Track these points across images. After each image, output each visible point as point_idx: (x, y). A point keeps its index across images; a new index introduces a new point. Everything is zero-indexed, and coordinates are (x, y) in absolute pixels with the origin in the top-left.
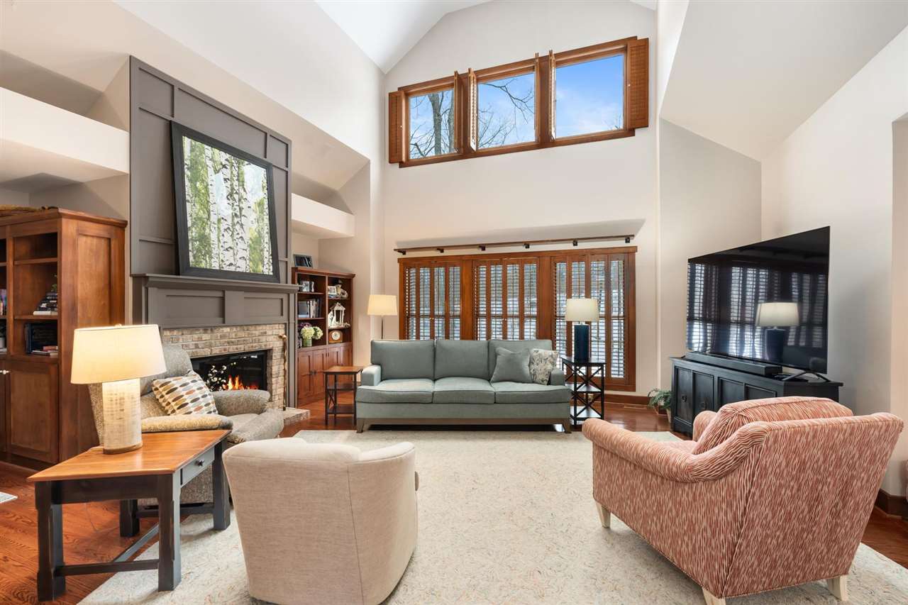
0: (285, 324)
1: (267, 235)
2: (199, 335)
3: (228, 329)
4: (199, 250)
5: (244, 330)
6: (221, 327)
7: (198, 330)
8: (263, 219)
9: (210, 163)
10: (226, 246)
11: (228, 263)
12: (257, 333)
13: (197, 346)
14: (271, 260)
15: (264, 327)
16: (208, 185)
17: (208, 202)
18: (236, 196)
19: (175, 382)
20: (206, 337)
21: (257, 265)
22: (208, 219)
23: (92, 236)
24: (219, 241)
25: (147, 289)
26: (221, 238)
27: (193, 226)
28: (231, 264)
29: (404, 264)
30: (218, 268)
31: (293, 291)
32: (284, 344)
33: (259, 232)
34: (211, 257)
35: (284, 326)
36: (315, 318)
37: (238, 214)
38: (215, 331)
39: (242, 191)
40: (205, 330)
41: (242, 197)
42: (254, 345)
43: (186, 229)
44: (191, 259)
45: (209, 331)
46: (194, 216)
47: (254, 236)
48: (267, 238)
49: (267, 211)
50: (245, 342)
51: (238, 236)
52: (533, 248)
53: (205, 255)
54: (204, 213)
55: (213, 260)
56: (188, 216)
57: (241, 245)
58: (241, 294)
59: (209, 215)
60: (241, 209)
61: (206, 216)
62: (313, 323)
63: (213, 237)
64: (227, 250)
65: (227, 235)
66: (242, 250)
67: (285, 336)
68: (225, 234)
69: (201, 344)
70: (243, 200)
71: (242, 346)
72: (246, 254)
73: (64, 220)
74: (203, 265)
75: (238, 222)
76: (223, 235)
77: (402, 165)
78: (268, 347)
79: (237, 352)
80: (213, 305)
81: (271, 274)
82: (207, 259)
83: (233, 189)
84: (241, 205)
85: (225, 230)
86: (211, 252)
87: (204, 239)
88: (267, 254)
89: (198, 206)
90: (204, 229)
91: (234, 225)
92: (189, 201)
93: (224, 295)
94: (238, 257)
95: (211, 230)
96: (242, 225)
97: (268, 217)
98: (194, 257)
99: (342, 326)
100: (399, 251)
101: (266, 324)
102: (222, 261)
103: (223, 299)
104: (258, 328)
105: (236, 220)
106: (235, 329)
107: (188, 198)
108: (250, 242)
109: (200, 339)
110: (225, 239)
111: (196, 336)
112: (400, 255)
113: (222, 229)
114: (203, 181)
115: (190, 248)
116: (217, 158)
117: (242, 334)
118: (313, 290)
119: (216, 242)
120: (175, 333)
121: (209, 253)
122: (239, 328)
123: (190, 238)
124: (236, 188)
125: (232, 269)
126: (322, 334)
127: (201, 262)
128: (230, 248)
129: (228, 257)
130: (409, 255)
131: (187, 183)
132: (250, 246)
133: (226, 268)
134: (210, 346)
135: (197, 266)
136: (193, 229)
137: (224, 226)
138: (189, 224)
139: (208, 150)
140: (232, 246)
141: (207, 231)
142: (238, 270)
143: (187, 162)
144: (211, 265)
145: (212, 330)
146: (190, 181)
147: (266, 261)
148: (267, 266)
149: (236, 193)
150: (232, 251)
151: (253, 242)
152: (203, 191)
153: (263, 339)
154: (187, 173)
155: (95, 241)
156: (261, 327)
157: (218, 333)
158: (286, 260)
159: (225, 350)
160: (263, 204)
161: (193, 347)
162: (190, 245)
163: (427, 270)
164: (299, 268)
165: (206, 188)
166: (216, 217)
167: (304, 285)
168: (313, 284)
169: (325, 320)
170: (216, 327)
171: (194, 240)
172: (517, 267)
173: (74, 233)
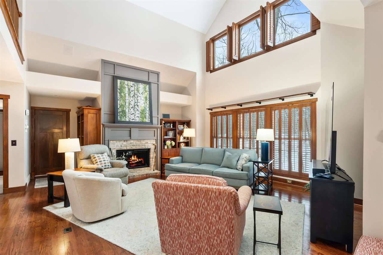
0: (156, 140)
1: (148, 108)
2: (122, 143)
3: (133, 141)
4: (122, 115)
5: (139, 141)
6: (130, 140)
7: (122, 141)
8: (146, 103)
9: (126, 86)
10: (131, 113)
11: (132, 119)
12: (144, 142)
13: (121, 146)
14: (149, 117)
15: (147, 140)
16: (125, 94)
17: (125, 99)
18: (136, 96)
19: (96, 156)
20: (125, 143)
21: (144, 119)
22: (125, 105)
23: (92, 113)
24: (129, 112)
25: (105, 128)
26: (129, 111)
27: (120, 107)
28: (133, 119)
29: (212, 115)
30: (128, 121)
31: (159, 128)
32: (155, 147)
33: (145, 107)
34: (126, 117)
36: (172, 138)
37: (137, 102)
38: (128, 141)
39: (138, 94)
40: (124, 141)
41: (138, 96)
42: (143, 147)
43: (118, 109)
45: (126, 141)
46: (120, 104)
47: (143, 109)
48: (148, 109)
49: (148, 99)
50: (139, 146)
51: (136, 109)
52: (263, 104)
53: (123, 117)
54: (124, 103)
55: (126, 118)
56: (118, 104)
57: (137, 112)
58: (138, 129)
59: (126, 104)
60: (138, 100)
61: (125, 104)
62: (171, 139)
63: (127, 111)
64: (132, 114)
65: (132, 110)
66: (138, 114)
67: (155, 144)
68: (131, 109)
69: (123, 146)
70: (138, 97)
71: (138, 147)
72: (139, 115)
73: (84, 110)
74: (123, 120)
75: (136, 105)
76: (130, 110)
77: (211, 72)
78: (149, 148)
79: (136, 149)
80: (127, 133)
81: (149, 122)
82: (125, 118)
83: (135, 94)
84: (138, 99)
85: (131, 108)
86: (126, 116)
87: (124, 112)
88: (148, 115)
89: (122, 101)
90: (124, 108)
91: (134, 106)
92: (119, 100)
93: (131, 129)
94: (136, 116)
95: (126, 108)
96: (138, 106)
97: (148, 102)
98: (120, 117)
99: (186, 141)
100: (209, 109)
101: (148, 140)
102: (130, 118)
103: (130, 131)
104: (144, 141)
105: (135, 104)
106: (135, 141)
107: (118, 99)
108: (141, 111)
109: (122, 144)
111: (121, 143)
112: (210, 111)
113: (130, 108)
114: (124, 93)
115: (119, 115)
116: (129, 84)
117: (138, 143)
118: (172, 127)
120: (114, 141)
121: (125, 116)
122: (137, 141)
123: (119, 111)
124: (136, 93)
125: (134, 121)
126: (174, 144)
128: (133, 114)
129: (132, 117)
130: (214, 111)
131: (118, 94)
132: (141, 112)
133: (131, 121)
134: (126, 146)
135: (121, 120)
136: (120, 109)
137: (131, 106)
138: (119, 107)
139: (126, 82)
140: (134, 113)
141: (125, 109)
142: (136, 121)
143: (119, 87)
144: (126, 120)
145: (127, 141)
146: (119, 93)
147: (147, 117)
148: (148, 119)
149: (136, 95)
150: (134, 115)
151: (142, 111)
152: (124, 96)
153: (147, 145)
154: (119, 91)
155: (93, 115)
156: (145, 141)
157: (129, 142)
158: (158, 116)
159: (131, 148)
160: (147, 97)
161: (120, 146)
162: (119, 114)
163: (220, 117)
164: (163, 119)
165: (125, 95)
166: (128, 104)
167: (168, 125)
168: (172, 125)
169: (176, 138)
170: (128, 140)
171: (120, 112)
172: (255, 113)
173: (87, 113)
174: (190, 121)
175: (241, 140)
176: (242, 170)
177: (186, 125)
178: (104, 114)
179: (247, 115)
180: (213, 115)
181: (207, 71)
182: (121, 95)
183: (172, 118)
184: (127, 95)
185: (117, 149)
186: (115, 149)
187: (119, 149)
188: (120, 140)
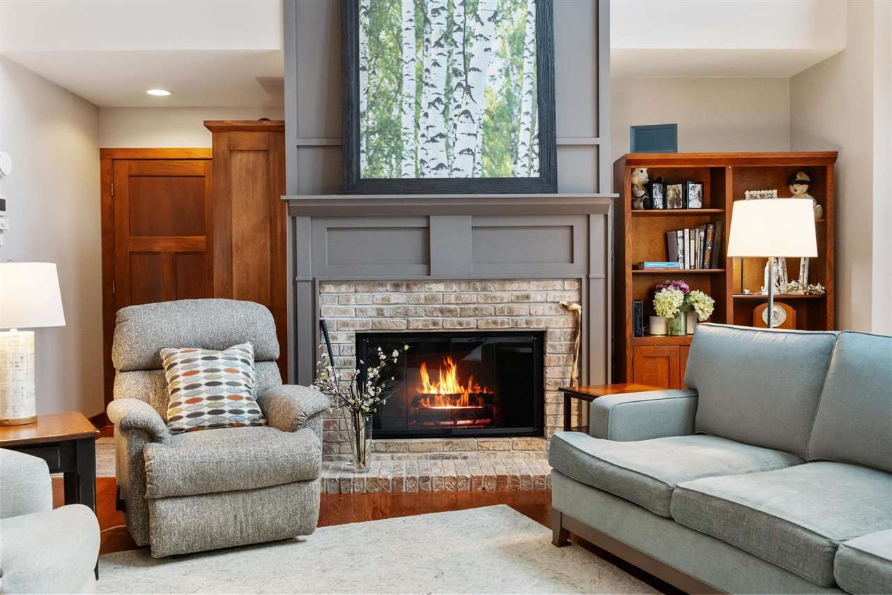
0: (580, 280)
1: (529, 97)
2: (385, 295)
3: (441, 287)
4: (378, 149)
5: (475, 290)
6: (428, 282)
7: (382, 285)
8: (520, 67)
10: (432, 133)
11: (433, 164)
12: (506, 296)
13: (380, 313)
14: (536, 149)
15: (524, 285)
16: (400, 31)
17: (400, 60)
18: (458, 37)
19: (179, 355)
20: (398, 298)
21: (501, 161)
22: (399, 91)
23: (249, 151)
24: (418, 126)
25: (294, 219)
26: (421, 121)
27: (370, 107)
28: (441, 166)
30: (413, 176)
31: (602, 210)
32: (577, 324)
33: (509, 95)
34: (400, 158)
35: (576, 285)
36: (698, 270)
37: (461, 68)
38: (415, 289)
39: (471, 23)
40: (397, 286)
41: (472, 34)
42: (499, 319)
43: (360, 116)
44: (364, 165)
45: (404, 289)
46: (373, 91)
47: (495, 105)
48: (527, 103)
49: (532, 47)
50: (477, 312)
51: (458, 111)
53: (389, 156)
54: (391, 81)
55: (403, 163)
56: (362, 92)
57: (465, 126)
58: (468, 222)
59: (400, 85)
60: (467, 58)
61: (395, 86)
62: (694, 281)
63: (407, 121)
64: (433, 140)
65: (435, 116)
66: (466, 135)
67: (576, 306)
68: (431, 111)
69: (388, 310)
70: (472, 40)
71: (472, 319)
72: (473, 143)
74: (385, 173)
75: (459, 85)
76: (426, 115)
78: (534, 327)
79: (459, 328)
80: (407, 243)
81: (537, 175)
82: (393, 162)
83: (451, 23)
84: (468, 50)
85: (431, 104)
86: (401, 148)
87: (389, 129)
88: (526, 137)
89: (380, 73)
90: (390, 110)
91: (449, 91)
92: (364, 69)
93: (429, 223)
94: (458, 148)
95: (402, 110)
96: (468, 89)
97: (533, 59)
98: (370, 161)
99: (801, 292)
101: (528, 280)
102: (423, 161)
103: (427, 229)
104: (509, 286)
105: (455, 81)
106: (455, 287)
107: (362, 63)
108: (486, 118)
109: (386, 301)
110: (429, 122)
111: (378, 296)
113: (424, 104)
114: (391, 26)
115: (363, 148)
117: (471, 296)
119: (412, 130)
120: (343, 288)
121: (397, 151)
122: (464, 286)
123: (363, 130)
124: (458, 20)
125: (444, 174)
126: (711, 309)
127: (381, 168)
128: (441, 135)
129: (436, 153)
131: (363, 37)
132: (485, 126)
133: (430, 175)
134: (406, 315)
135: (374, 176)
136: (371, 114)
137: (429, 95)
138: (363, 107)
140: (444, 131)
141: (396, 112)
142: (455, 175)
144: (400, 171)
145: (408, 286)
146: (369, 33)
147: (522, 150)
148: (526, 161)
149: (459, 29)
150: (443, 141)
151: (492, 118)
152: (391, 44)
153: (522, 309)
154: (364, 20)
155: (252, 156)
156: (515, 286)
157: (421, 292)
158: (596, 141)
159: (435, 324)
160: (522, 38)
161: (374, 314)
162: (363, 142)
164: (637, 156)
165: (398, 38)
166: (413, 84)
167: (671, 193)
168: (694, 191)
169: (724, 273)
170: (416, 282)
171: (370, 133)
173: (225, 149)
174: (835, 156)
177: (805, 187)
178: (298, 147)
182: (377, 44)
184: (409, 37)
185: (361, 329)
186: (345, 324)
187: (368, 329)
188: (374, 283)
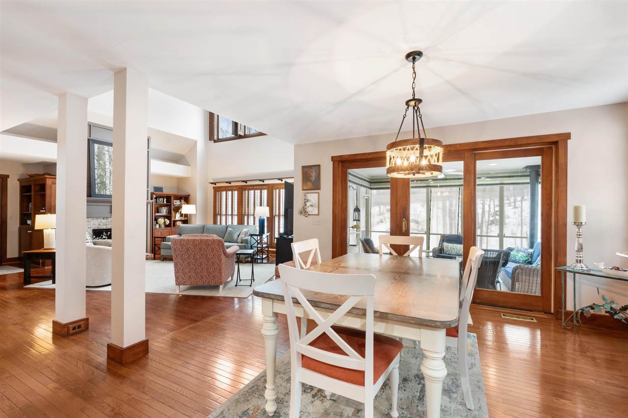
2: (101, 220)
4: (100, 187)
7: (100, 218)
9: (106, 153)
13: (99, 224)
16: (105, 161)
17: (105, 168)
22: (105, 175)
29: (215, 189)
30: (109, 194)
31: (149, 203)
34: (106, 190)
36: (166, 215)
38: (108, 219)
40: (104, 218)
43: (95, 179)
44: (97, 191)
46: (99, 174)
52: (266, 182)
53: (103, 189)
54: (103, 173)
56: (96, 174)
59: (106, 173)
62: (165, 217)
63: (107, 182)
69: (101, 224)
73: (47, 179)
74: (102, 193)
77: (215, 141)
80: (106, 209)
87: (103, 183)
89: (100, 170)
95: (106, 179)
98: (98, 190)
99: (183, 219)
100: (212, 183)
103: (111, 206)
107: (96, 167)
109: (101, 222)
111: (99, 221)
112: (214, 185)
114: (103, 160)
115: (96, 187)
116: (110, 150)
118: (165, 202)
119: (109, 184)
120: (90, 219)
121: (105, 188)
123: (96, 183)
126: (169, 222)
130: (218, 185)
134: (106, 225)
135: (99, 194)
136: (98, 179)
138: (96, 178)
139: (106, 148)
141: (104, 180)
143: (96, 154)
144: (106, 193)
146: (97, 161)
152: (103, 164)
154: (96, 158)
157: (109, 220)
163: (224, 192)
164: (155, 193)
165: (105, 163)
166: (109, 174)
167: (160, 200)
168: (165, 199)
169: (171, 216)
170: (109, 217)
171: (98, 183)
172: (259, 191)
173: (51, 183)
174: (189, 195)
175: (246, 218)
176: (242, 243)
177: (184, 200)
179: (252, 192)
180: (217, 190)
181: (210, 140)
182: (99, 163)
183: (166, 191)
184: (107, 163)
185: (94, 229)
186: (90, 227)
187: (96, 228)
188: (97, 218)
